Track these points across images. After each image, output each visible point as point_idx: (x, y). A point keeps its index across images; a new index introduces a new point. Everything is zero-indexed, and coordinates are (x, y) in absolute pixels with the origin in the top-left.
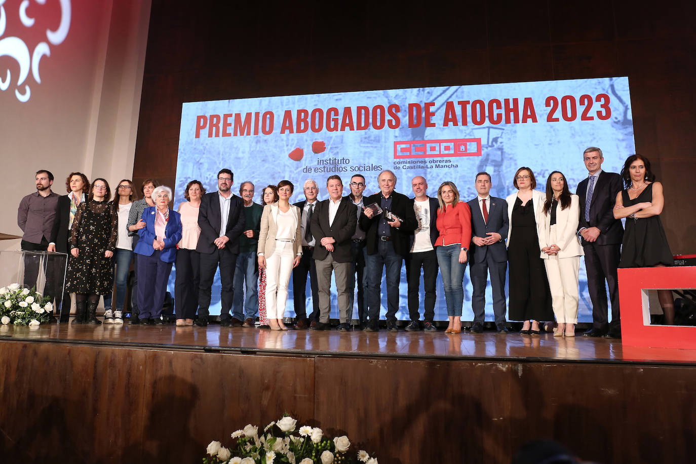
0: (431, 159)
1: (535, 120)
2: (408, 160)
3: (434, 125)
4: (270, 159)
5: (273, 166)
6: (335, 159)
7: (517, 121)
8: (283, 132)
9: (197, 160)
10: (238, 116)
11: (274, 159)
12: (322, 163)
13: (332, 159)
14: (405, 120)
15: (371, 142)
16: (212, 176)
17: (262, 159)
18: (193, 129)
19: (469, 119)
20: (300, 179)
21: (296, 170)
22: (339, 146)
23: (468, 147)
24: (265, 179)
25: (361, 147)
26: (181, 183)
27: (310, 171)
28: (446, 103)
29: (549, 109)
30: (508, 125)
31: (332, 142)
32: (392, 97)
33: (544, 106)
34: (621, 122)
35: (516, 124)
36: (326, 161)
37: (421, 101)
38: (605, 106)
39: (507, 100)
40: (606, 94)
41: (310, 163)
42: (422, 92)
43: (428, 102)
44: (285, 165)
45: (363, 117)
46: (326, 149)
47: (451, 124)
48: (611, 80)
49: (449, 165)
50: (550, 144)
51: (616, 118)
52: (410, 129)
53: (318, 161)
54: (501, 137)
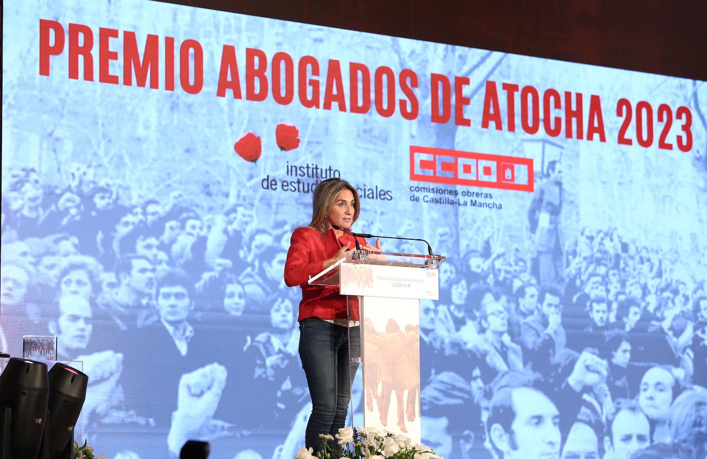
0: (465, 189)
1: (603, 139)
2: (432, 185)
3: (467, 123)
4: (200, 148)
5: (205, 167)
6: (317, 168)
7: (580, 136)
8: (221, 93)
9: (49, 130)
10: (130, 38)
11: (206, 151)
12: (294, 173)
13: (310, 166)
14: (426, 105)
15: (374, 141)
16: (85, 174)
17: (185, 147)
18: (33, 50)
19: (518, 121)
20: (256, 202)
21: (249, 180)
22: (322, 140)
23: (516, 174)
24: (191, 194)
25: (358, 147)
26: (15, 180)
27: (274, 187)
28: (485, 84)
29: (622, 120)
30: (569, 140)
31: (310, 130)
32: (405, 53)
33: (615, 114)
34: (703, 158)
35: (580, 141)
36: (302, 169)
37: (450, 73)
38: (687, 128)
39: (568, 95)
40: (688, 108)
41: (273, 170)
42: (450, 54)
43: (460, 74)
44: (229, 167)
45: (360, 85)
46: (300, 144)
47: (492, 124)
48: (695, 84)
49: (489, 204)
50: (620, 184)
51: (698, 152)
52: (433, 124)
53: (288, 166)
54: (560, 162)
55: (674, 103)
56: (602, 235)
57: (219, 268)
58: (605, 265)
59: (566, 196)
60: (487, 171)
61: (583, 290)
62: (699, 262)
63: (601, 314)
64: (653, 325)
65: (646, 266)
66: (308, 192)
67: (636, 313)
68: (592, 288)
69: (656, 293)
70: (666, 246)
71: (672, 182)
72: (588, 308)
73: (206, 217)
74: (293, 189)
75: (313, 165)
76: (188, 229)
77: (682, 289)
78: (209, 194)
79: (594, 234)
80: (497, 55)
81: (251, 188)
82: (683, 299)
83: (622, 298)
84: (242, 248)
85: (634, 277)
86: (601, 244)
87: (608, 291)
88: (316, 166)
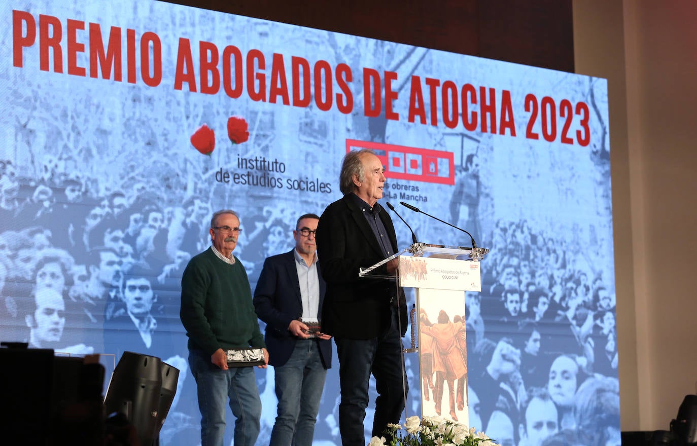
0: (395, 181)
1: (513, 134)
3: (395, 117)
4: (160, 141)
6: (264, 161)
7: (494, 131)
8: (178, 86)
9: (23, 122)
10: (95, 30)
11: (166, 144)
12: (244, 166)
13: (258, 158)
14: (359, 99)
15: (315, 134)
16: (56, 166)
17: (147, 140)
19: (440, 115)
20: (211, 195)
21: (204, 173)
22: (268, 133)
23: (439, 167)
24: (153, 187)
25: (301, 141)
27: (226, 179)
28: (411, 78)
29: (529, 115)
30: (485, 134)
31: (257, 123)
32: (340, 48)
33: (524, 109)
34: (600, 153)
35: (494, 135)
36: (251, 162)
37: (380, 67)
38: (585, 123)
39: (483, 89)
40: (586, 103)
41: (226, 163)
42: (380, 49)
43: (389, 69)
44: (186, 161)
45: (301, 79)
46: (249, 137)
47: (418, 118)
48: (591, 80)
49: (417, 196)
50: (529, 177)
51: (595, 146)
52: (367, 118)
53: (239, 159)
54: (476, 155)
55: (573, 99)
56: (514, 227)
57: (179, 261)
58: (517, 257)
59: (483, 189)
60: (414, 164)
61: (499, 281)
62: (598, 254)
63: (514, 305)
64: (559, 315)
65: (552, 257)
66: (257, 184)
67: (544, 303)
68: (507, 279)
69: (561, 284)
70: (569, 237)
71: (573, 175)
72: (503, 299)
73: (167, 210)
74: (244, 182)
75: (261, 158)
76: (151, 222)
77: (584, 280)
78: (169, 187)
79: (507, 226)
80: (421, 50)
81: (206, 181)
82: (584, 290)
83: (532, 288)
84: (199, 241)
85: (542, 268)
86: (513, 236)
87: (520, 282)
88: (264, 159)
